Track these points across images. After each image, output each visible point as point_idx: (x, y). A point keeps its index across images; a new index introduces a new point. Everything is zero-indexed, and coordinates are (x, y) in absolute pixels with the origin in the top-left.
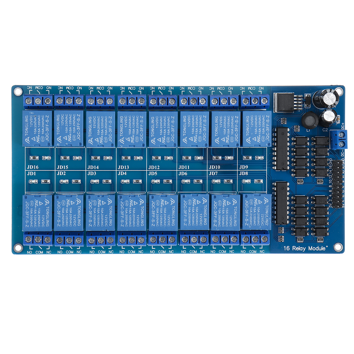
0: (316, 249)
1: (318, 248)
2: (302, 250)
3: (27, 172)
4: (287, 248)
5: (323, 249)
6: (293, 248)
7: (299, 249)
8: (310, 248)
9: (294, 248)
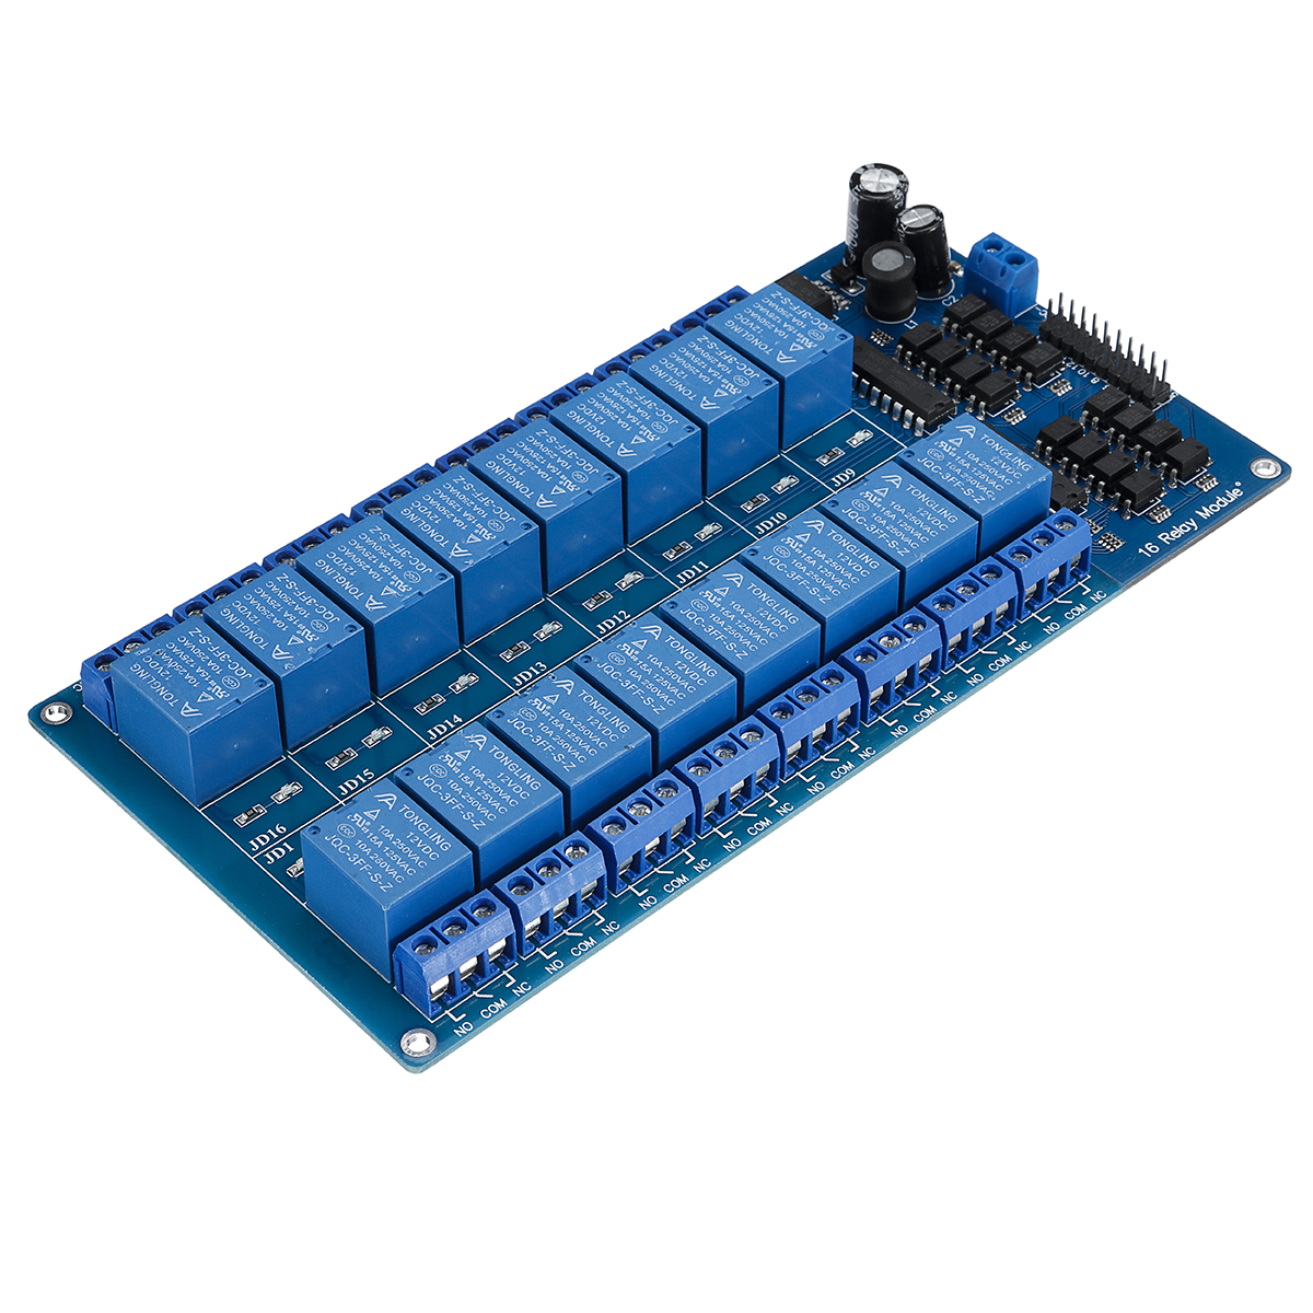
0: (1218, 506)
1: (1220, 500)
2: (1189, 529)
3: (263, 860)
4: (1149, 549)
5: (1235, 494)
6: (1164, 540)
7: (1178, 532)
8: (1206, 513)
9: (1168, 537)
